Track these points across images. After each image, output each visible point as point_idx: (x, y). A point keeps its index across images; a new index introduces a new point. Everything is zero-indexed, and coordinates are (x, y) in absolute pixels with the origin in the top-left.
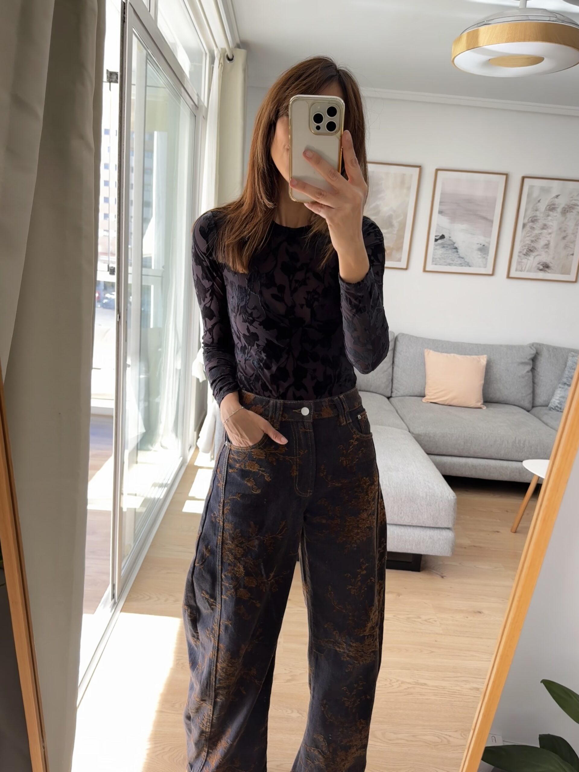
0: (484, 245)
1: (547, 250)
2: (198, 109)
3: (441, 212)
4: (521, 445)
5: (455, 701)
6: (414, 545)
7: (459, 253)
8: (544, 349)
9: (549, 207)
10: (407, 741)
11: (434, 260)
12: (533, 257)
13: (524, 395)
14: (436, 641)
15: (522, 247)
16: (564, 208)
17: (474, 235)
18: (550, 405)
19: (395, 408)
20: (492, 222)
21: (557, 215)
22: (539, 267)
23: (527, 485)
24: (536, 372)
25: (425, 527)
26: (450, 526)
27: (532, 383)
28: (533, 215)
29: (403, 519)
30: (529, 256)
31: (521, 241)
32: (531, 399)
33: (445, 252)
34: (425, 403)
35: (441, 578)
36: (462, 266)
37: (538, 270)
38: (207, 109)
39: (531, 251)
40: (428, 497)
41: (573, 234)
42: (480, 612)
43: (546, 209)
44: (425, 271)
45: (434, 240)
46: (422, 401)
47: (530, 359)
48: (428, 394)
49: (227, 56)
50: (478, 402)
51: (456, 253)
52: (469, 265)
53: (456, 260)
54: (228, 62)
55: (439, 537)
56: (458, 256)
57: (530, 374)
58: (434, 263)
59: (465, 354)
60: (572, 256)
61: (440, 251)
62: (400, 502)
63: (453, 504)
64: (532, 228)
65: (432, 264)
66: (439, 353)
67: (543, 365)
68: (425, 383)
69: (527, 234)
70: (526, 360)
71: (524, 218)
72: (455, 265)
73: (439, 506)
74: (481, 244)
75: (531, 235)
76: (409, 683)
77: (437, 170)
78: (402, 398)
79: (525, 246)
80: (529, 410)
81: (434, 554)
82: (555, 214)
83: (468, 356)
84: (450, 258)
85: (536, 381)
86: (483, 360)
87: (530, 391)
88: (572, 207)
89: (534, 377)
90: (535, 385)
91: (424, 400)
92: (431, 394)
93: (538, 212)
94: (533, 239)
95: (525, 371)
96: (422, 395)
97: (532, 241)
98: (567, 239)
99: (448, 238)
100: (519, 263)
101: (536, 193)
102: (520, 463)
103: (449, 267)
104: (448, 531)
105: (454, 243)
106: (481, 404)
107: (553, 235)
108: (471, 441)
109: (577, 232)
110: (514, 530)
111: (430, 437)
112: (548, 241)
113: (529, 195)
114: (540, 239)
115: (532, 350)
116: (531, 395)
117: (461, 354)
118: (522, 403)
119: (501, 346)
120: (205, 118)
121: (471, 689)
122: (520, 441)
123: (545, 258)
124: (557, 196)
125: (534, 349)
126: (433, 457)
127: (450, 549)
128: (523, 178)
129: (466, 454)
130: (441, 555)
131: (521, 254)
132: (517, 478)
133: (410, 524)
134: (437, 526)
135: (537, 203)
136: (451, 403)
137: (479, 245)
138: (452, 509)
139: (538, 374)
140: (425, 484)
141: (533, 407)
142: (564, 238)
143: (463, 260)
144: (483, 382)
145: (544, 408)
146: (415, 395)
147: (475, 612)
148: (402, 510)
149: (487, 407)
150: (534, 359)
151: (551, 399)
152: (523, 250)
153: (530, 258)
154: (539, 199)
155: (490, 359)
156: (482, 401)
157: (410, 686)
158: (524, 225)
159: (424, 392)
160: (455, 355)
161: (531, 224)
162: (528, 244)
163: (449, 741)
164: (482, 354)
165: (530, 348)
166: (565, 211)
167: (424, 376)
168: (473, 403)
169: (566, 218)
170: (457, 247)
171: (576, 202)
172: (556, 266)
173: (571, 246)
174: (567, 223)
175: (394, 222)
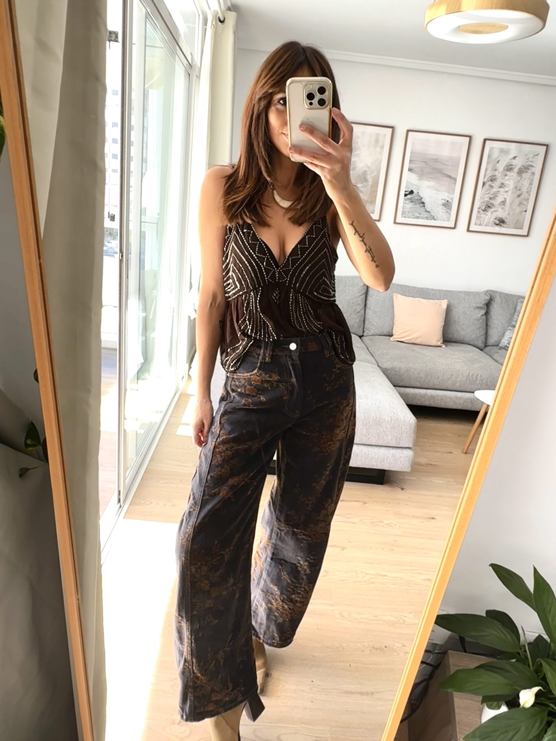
0: (448, 201)
1: (503, 206)
2: (192, 68)
3: (410, 170)
4: (474, 378)
5: (410, 589)
6: (379, 461)
7: (426, 208)
8: (497, 295)
9: (507, 168)
10: (370, 620)
11: (403, 213)
12: (490, 213)
13: (478, 336)
14: (396, 541)
15: (481, 203)
16: (520, 168)
17: (439, 191)
18: (500, 345)
19: (366, 346)
20: (455, 179)
21: (513, 174)
22: (495, 222)
23: (477, 413)
24: (489, 316)
25: (389, 447)
26: (411, 446)
27: (485, 325)
28: (493, 174)
29: (370, 439)
30: (487, 211)
31: (481, 198)
32: (484, 340)
33: (413, 206)
34: (392, 341)
35: (401, 491)
36: (428, 219)
37: (495, 225)
38: (200, 69)
39: (489, 207)
40: (392, 421)
41: (527, 192)
42: (433, 518)
43: (504, 170)
44: (395, 223)
45: (404, 195)
46: (389, 339)
47: (484, 304)
48: (396, 334)
49: (219, 18)
50: (438, 341)
51: (422, 208)
52: (434, 218)
53: (423, 213)
54: (220, 24)
55: (401, 455)
56: (425, 210)
57: (484, 317)
58: (404, 216)
59: (429, 299)
60: (525, 212)
61: (409, 205)
62: (368, 425)
63: (413, 427)
64: (491, 187)
65: (402, 217)
66: (406, 297)
67: (496, 310)
68: (393, 324)
69: (486, 191)
70: (481, 305)
71: (484, 177)
72: (422, 218)
73: (402, 429)
74: (445, 200)
75: (490, 192)
76: (372, 574)
77: (408, 131)
78: (373, 337)
79: (484, 203)
80: (482, 349)
81: (395, 470)
82: (512, 174)
83: (431, 301)
84: (418, 211)
85: (489, 324)
86: (444, 304)
87: (484, 332)
88: (526, 168)
89: (487, 320)
90: (488, 327)
91: (392, 339)
92: (398, 334)
93: (497, 172)
94: (491, 196)
95: (480, 315)
96: (390, 334)
97: (490, 198)
98: (522, 197)
99: (417, 193)
100: (478, 217)
101: (495, 155)
102: (472, 394)
103: (416, 219)
104: (408, 450)
105: (422, 198)
106: (441, 343)
107: (509, 193)
108: (431, 375)
109: (531, 191)
110: (464, 452)
111: (396, 371)
112: (505, 198)
113: (489, 156)
114: (498, 196)
115: (486, 296)
116: (485, 336)
117: (425, 299)
118: (476, 343)
119: (460, 292)
120: (198, 77)
121: (423, 580)
122: (473, 375)
123: (501, 213)
124: (515, 158)
125: (489, 295)
126: (398, 388)
127: (410, 466)
128: (485, 140)
129: (426, 386)
130: (402, 471)
131: (480, 210)
132: (469, 407)
133: (376, 444)
134: (399, 446)
135: (497, 164)
136: (415, 342)
137: (443, 200)
138: (413, 432)
139: (491, 318)
140: (391, 410)
141: (486, 346)
142: (519, 196)
143: (428, 213)
144: (443, 324)
145: (495, 347)
146: (384, 334)
147: (429, 518)
148: (370, 432)
149: (446, 346)
150: (488, 305)
151: (501, 340)
152: (483, 206)
153: (487, 213)
154: (498, 160)
155: (450, 303)
156: (442, 341)
157: (372, 576)
158: (484, 184)
159: (392, 332)
160: (421, 299)
161: (490, 183)
162: (487, 201)
163: (404, 621)
164: (443, 299)
165: (484, 295)
166: (521, 171)
167: (393, 318)
168: (434, 343)
169: (522, 178)
170: (424, 201)
171: (531, 163)
172: (511, 221)
173: (525, 204)
174: (523, 183)
175: (368, 177)
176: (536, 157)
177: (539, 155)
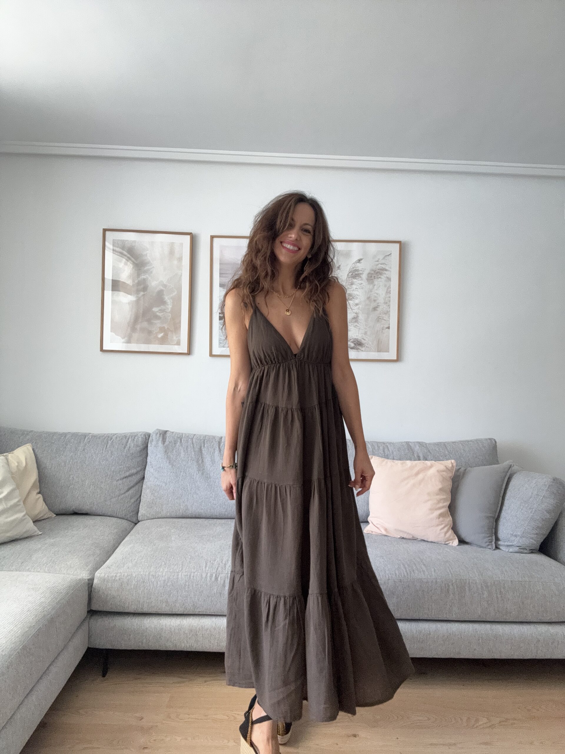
1: (356, 324)
3: (222, 285)
9: (352, 274)
11: (221, 341)
16: (369, 273)
21: (362, 282)
41: (385, 303)
43: (347, 277)
45: (217, 317)
58: (222, 345)
60: (387, 329)
65: (219, 347)
77: (212, 237)
82: (360, 282)
88: (378, 272)
98: (379, 309)
107: (361, 306)
109: (390, 301)
112: (356, 313)
124: (359, 261)
142: (375, 309)
166: (371, 277)
169: (374, 286)
171: (383, 266)
172: (370, 343)
173: (385, 319)
174: (376, 291)
175: (166, 298)
176: (387, 257)
177: (392, 255)
